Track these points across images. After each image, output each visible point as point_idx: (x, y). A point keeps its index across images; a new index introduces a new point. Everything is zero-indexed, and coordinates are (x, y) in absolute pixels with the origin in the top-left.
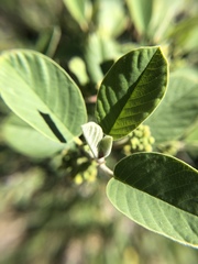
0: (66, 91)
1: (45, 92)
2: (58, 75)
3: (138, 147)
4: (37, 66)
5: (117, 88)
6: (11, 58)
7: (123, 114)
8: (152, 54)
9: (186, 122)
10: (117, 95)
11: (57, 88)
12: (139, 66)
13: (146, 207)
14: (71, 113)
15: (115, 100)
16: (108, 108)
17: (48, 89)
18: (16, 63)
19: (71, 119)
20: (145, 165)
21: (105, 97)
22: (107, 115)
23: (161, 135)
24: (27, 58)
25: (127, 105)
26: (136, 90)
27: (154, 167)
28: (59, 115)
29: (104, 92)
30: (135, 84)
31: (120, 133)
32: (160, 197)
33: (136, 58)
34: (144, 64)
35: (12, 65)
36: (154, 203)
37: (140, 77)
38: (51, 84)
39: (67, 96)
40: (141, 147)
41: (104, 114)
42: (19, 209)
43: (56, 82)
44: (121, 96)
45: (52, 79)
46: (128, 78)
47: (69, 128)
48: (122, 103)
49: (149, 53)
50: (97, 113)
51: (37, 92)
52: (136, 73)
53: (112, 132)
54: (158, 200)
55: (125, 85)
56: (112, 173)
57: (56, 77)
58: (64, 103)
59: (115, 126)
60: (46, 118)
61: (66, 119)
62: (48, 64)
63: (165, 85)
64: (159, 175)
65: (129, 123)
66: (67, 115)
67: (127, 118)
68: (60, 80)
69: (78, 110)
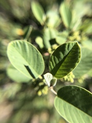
0: (36, 55)
1: (27, 56)
2: (33, 49)
3: (67, 80)
4: (24, 46)
5: (59, 57)
6: (14, 43)
7: (61, 68)
8: (74, 45)
9: (88, 68)
10: (58, 60)
11: (32, 55)
12: (68, 49)
13: (73, 113)
14: (38, 65)
15: (58, 62)
16: (55, 65)
17: (28, 55)
18: (16, 45)
19: (37, 68)
20: (71, 91)
21: (53, 60)
22: (54, 68)
23: (77, 73)
24: (20, 43)
25: (63, 64)
26: (67, 58)
27: (76, 92)
28: (32, 66)
29: (53, 58)
30: (66, 56)
31: (60, 76)
32: (79, 108)
33: (67, 46)
34: (70, 48)
35: (14, 46)
36: (77, 111)
37: (68, 53)
38: (30, 53)
39: (36, 58)
40: (69, 80)
41: (53, 67)
42: (10, 101)
43: (32, 52)
44: (60, 60)
45: (30, 51)
46: (63, 53)
47: (36, 72)
48: (61, 63)
49: (72, 44)
50: (49, 67)
51: (23, 57)
52: (67, 51)
53: (56, 75)
54: (78, 110)
55: (62, 56)
56: (56, 93)
57: (31, 50)
58: (35, 61)
59: (58, 73)
60: (27, 68)
61: (35, 67)
62: (29, 45)
63: (80, 57)
64: (78, 97)
65: (64, 72)
66: (36, 66)
67: (63, 70)
68: (33, 51)
69: (41, 64)
